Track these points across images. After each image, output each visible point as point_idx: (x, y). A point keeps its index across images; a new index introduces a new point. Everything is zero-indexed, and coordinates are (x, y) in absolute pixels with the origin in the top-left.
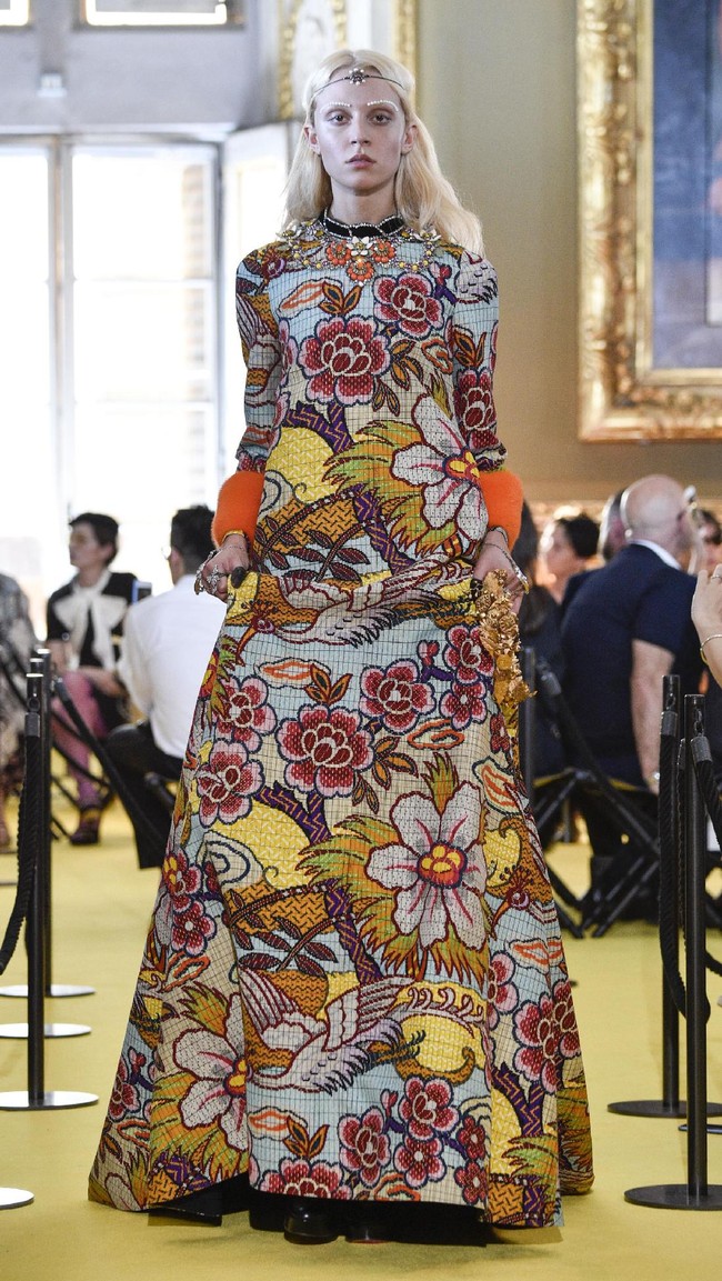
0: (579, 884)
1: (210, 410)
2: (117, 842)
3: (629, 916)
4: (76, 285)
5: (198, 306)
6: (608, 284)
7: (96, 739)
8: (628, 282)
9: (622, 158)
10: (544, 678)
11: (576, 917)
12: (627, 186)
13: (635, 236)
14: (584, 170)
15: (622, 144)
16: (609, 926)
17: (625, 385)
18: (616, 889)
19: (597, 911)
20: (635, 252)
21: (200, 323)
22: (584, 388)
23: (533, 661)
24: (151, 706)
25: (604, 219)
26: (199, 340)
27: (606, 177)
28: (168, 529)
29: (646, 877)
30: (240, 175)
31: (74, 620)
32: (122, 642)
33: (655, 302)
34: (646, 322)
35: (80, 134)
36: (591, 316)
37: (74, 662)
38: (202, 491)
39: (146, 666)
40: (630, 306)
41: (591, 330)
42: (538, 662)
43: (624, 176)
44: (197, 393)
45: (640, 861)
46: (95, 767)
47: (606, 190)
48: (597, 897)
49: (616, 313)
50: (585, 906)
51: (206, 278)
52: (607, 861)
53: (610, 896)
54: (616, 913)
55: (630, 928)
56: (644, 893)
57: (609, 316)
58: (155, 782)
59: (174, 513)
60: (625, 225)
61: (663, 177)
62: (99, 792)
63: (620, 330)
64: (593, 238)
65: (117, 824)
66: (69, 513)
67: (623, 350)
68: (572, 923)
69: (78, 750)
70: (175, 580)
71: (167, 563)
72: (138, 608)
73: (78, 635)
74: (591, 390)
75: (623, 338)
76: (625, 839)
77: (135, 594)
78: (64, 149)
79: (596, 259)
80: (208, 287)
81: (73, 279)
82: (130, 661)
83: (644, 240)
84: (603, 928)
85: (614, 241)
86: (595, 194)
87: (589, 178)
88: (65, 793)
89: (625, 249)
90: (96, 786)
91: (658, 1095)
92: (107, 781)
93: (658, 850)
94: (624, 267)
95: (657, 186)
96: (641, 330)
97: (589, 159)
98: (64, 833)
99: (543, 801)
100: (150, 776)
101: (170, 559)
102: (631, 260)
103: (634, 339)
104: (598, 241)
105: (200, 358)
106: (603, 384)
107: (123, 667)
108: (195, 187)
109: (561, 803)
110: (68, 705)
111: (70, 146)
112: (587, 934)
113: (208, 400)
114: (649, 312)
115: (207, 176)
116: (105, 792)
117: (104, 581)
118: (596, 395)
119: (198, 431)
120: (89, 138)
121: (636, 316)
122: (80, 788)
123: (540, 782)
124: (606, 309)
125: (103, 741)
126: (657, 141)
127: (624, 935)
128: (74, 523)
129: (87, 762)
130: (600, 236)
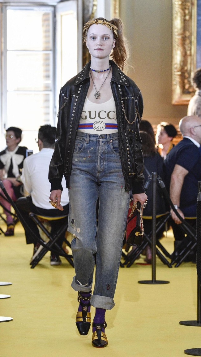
0: (171, 250)
1: (51, 93)
2: (20, 235)
3: (187, 260)
4: (8, 52)
5: (47, 59)
6: (182, 53)
7: (13, 201)
8: (188, 52)
9: (187, 12)
10: (160, 182)
11: (169, 261)
12: (188, 20)
13: (191, 37)
14: (174, 15)
15: (187, 7)
16: (180, 264)
17: (187, 86)
18: (183, 251)
19: (176, 259)
20: (191, 42)
21: (48, 65)
22: (174, 87)
23: (156, 177)
24: (31, 191)
25: (180, 32)
26: (48, 71)
27: (181, 17)
28: (37, 133)
29: (192, 248)
30: (61, 16)
31: (6, 162)
32: (22, 170)
33: (197, 60)
34: (194, 66)
35: (9, 2)
36: (176, 64)
37: (6, 176)
38: (48, 120)
39: (30, 177)
40: (189, 61)
41: (176, 68)
42: (158, 177)
43: (187, 18)
44: (47, 88)
45: (191, 242)
46: (13, 211)
47: (181, 22)
48: (176, 254)
49: (184, 62)
50: (172, 257)
51: (51, 50)
52: (180, 242)
53: (180, 254)
54: (182, 259)
55: (187, 264)
56: (192, 253)
57: (182, 64)
58: (32, 215)
59: (39, 127)
60: (187, 34)
61: (200, 18)
62: (14, 218)
63: (186, 68)
64: (177, 38)
65: (19, 229)
66: (5, 127)
67: (186, 74)
68: (168, 262)
69: (7, 205)
70: (40, 149)
71: (37, 144)
72: (28, 159)
73: (7, 167)
74: (176, 88)
75: (187, 70)
76: (186, 235)
77: (27, 154)
78: (4, 8)
79: (178, 45)
80: (51, 53)
81: (7, 50)
82: (25, 176)
83: (194, 39)
84: (178, 264)
85: (184, 39)
86: (178, 23)
87: (176, 18)
88: (3, 219)
89: (188, 42)
90: (13, 217)
91: (196, 319)
92: (17, 215)
93: (196, 239)
94: (187, 47)
95: (198, 20)
96: (192, 69)
97: (176, 11)
98: (3, 232)
99: (159, 223)
100: (31, 214)
101: (38, 142)
102: (189, 45)
103: (191, 71)
104: (178, 39)
105: (48, 77)
106: (180, 86)
107: (23, 179)
108: (47, 20)
109: (165, 223)
110: (4, 190)
111: (6, 6)
112: (173, 266)
113: (51, 91)
114: (195, 63)
115: (51, 16)
116: (16, 218)
117: (16, 150)
118: (177, 90)
119: (47, 101)
120: (12, 4)
121: (191, 64)
122: (7, 218)
123: (158, 216)
124: (181, 61)
125: (15, 202)
126: (198, 6)
127: (186, 267)
128: (7, 131)
129: (10, 209)
130: (180, 37)
